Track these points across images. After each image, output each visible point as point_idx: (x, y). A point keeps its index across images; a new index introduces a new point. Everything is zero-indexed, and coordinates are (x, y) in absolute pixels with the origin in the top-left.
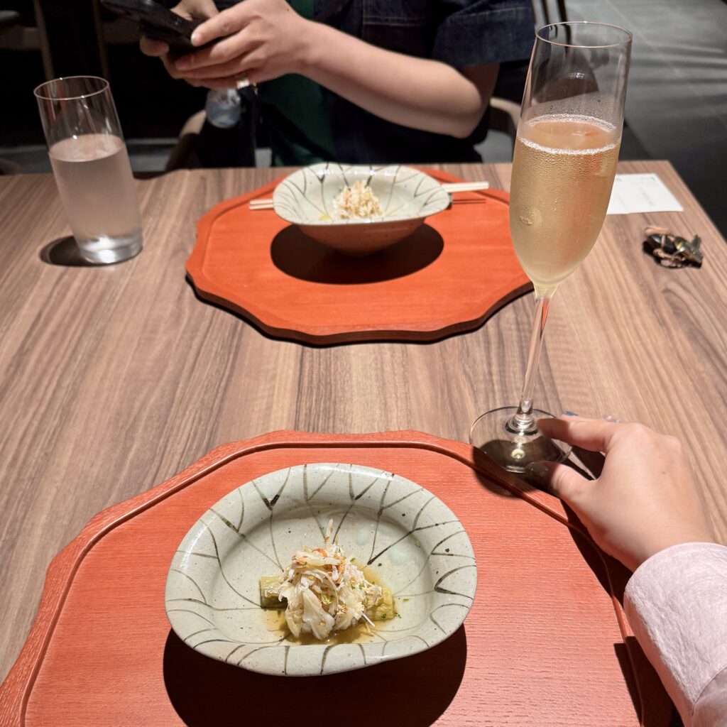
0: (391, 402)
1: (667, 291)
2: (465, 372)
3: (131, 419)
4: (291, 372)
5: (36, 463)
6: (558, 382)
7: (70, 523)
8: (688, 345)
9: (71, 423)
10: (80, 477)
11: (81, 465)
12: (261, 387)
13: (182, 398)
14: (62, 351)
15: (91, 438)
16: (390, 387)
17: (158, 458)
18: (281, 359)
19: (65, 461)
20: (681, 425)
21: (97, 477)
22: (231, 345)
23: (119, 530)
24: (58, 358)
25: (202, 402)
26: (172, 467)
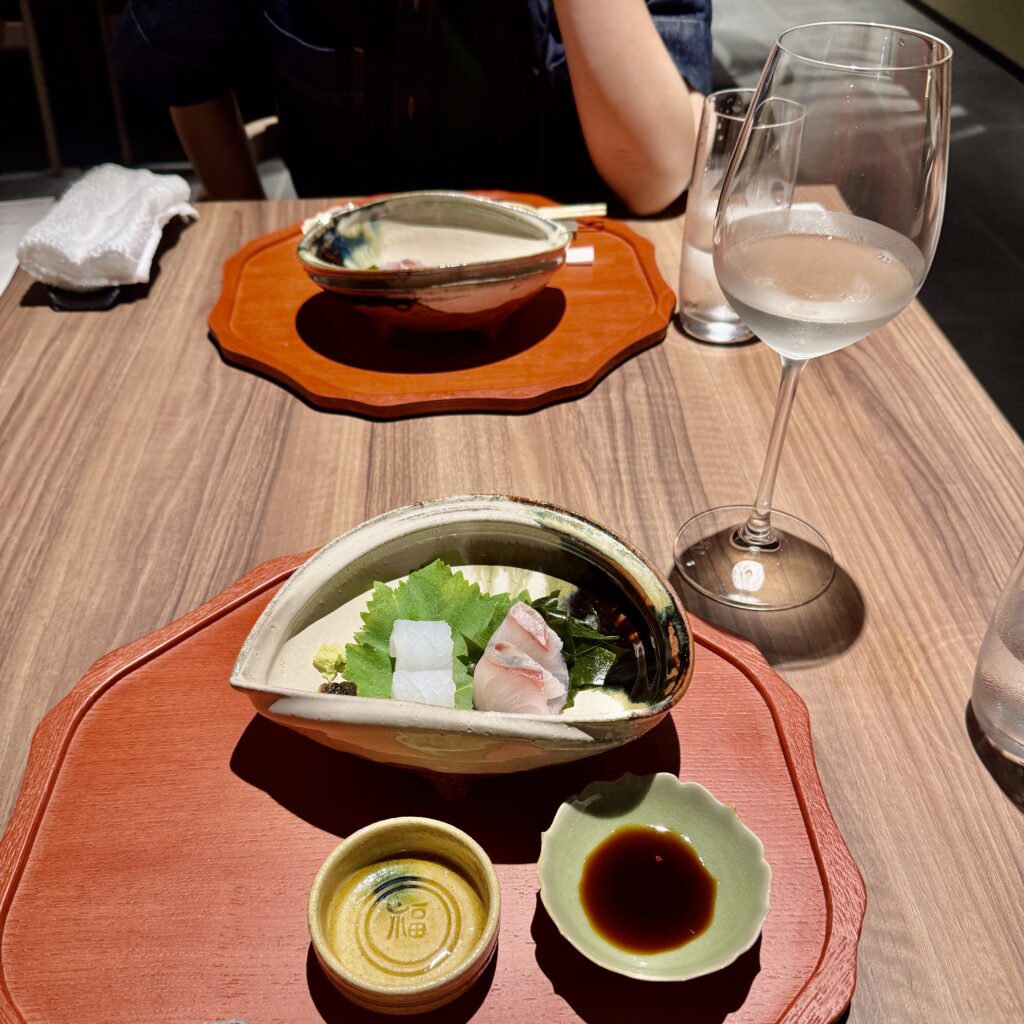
2: (584, 460)
3: (144, 531)
4: (357, 463)
5: (16, 592)
6: (701, 469)
7: (62, 672)
9: (63, 538)
10: (75, 609)
11: (76, 594)
12: (318, 484)
13: (212, 500)
14: (51, 442)
15: (90, 557)
17: (179, 582)
18: (343, 446)
20: (861, 522)
21: (98, 609)
22: (276, 430)
23: (128, 679)
24: (46, 452)
25: (239, 504)
26: (199, 593)
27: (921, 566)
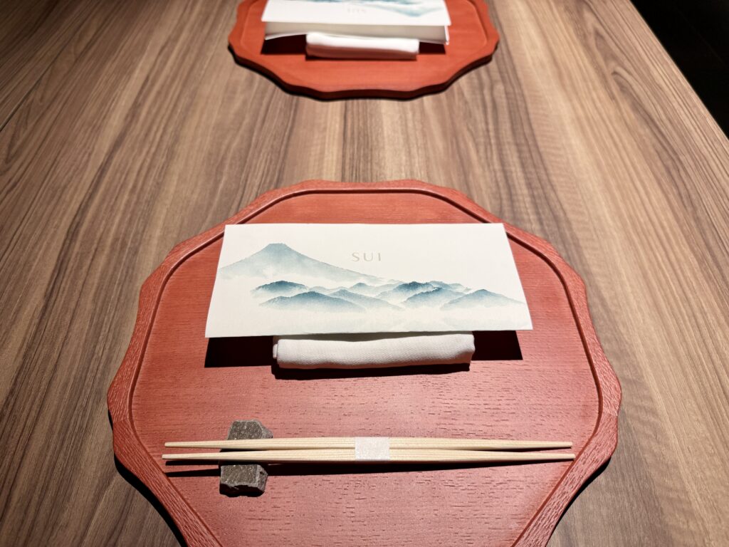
0: (414, 151)
1: (615, 73)
2: (468, 129)
3: (220, 159)
4: (337, 126)
5: (151, 189)
6: (538, 138)
8: (632, 115)
9: (175, 160)
10: (184, 201)
11: (184, 192)
12: (316, 136)
13: (257, 143)
14: (165, 106)
15: (191, 172)
16: (412, 139)
17: (241, 189)
18: (329, 116)
19: (172, 190)
20: (629, 175)
21: (197, 201)
22: (291, 105)
24: (163, 111)
25: (272, 146)
26: (252, 196)
27: (664, 202)
